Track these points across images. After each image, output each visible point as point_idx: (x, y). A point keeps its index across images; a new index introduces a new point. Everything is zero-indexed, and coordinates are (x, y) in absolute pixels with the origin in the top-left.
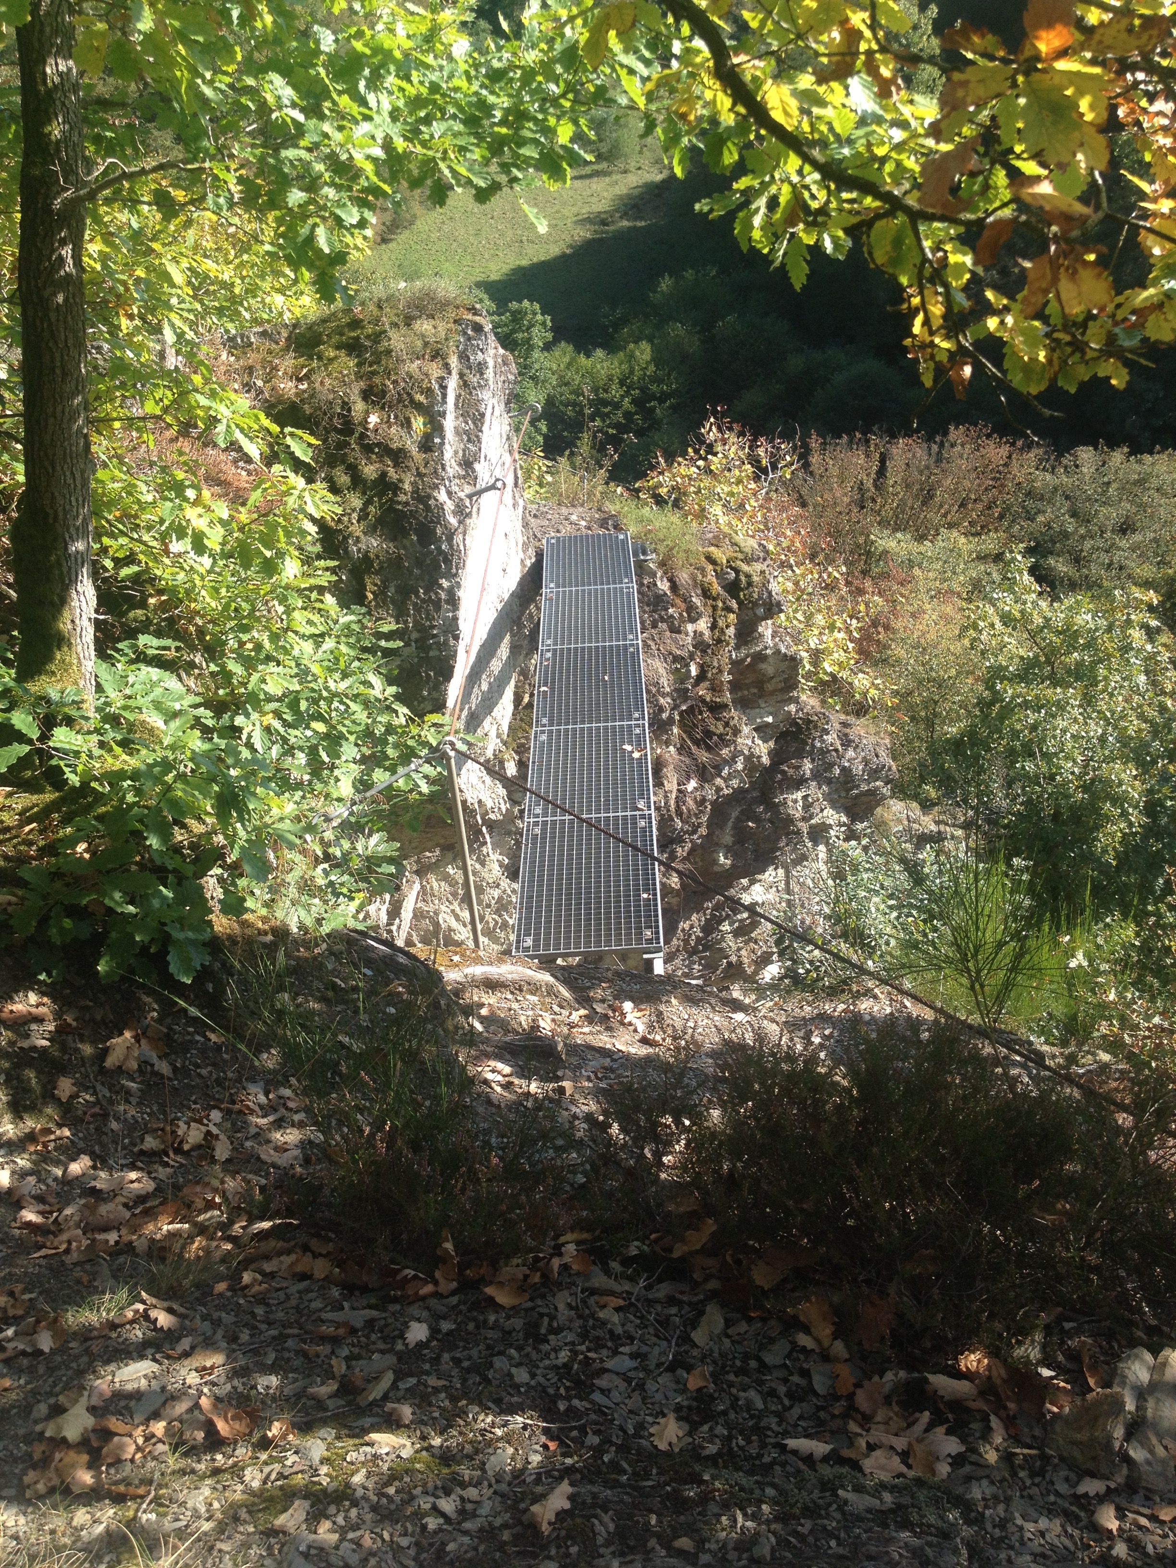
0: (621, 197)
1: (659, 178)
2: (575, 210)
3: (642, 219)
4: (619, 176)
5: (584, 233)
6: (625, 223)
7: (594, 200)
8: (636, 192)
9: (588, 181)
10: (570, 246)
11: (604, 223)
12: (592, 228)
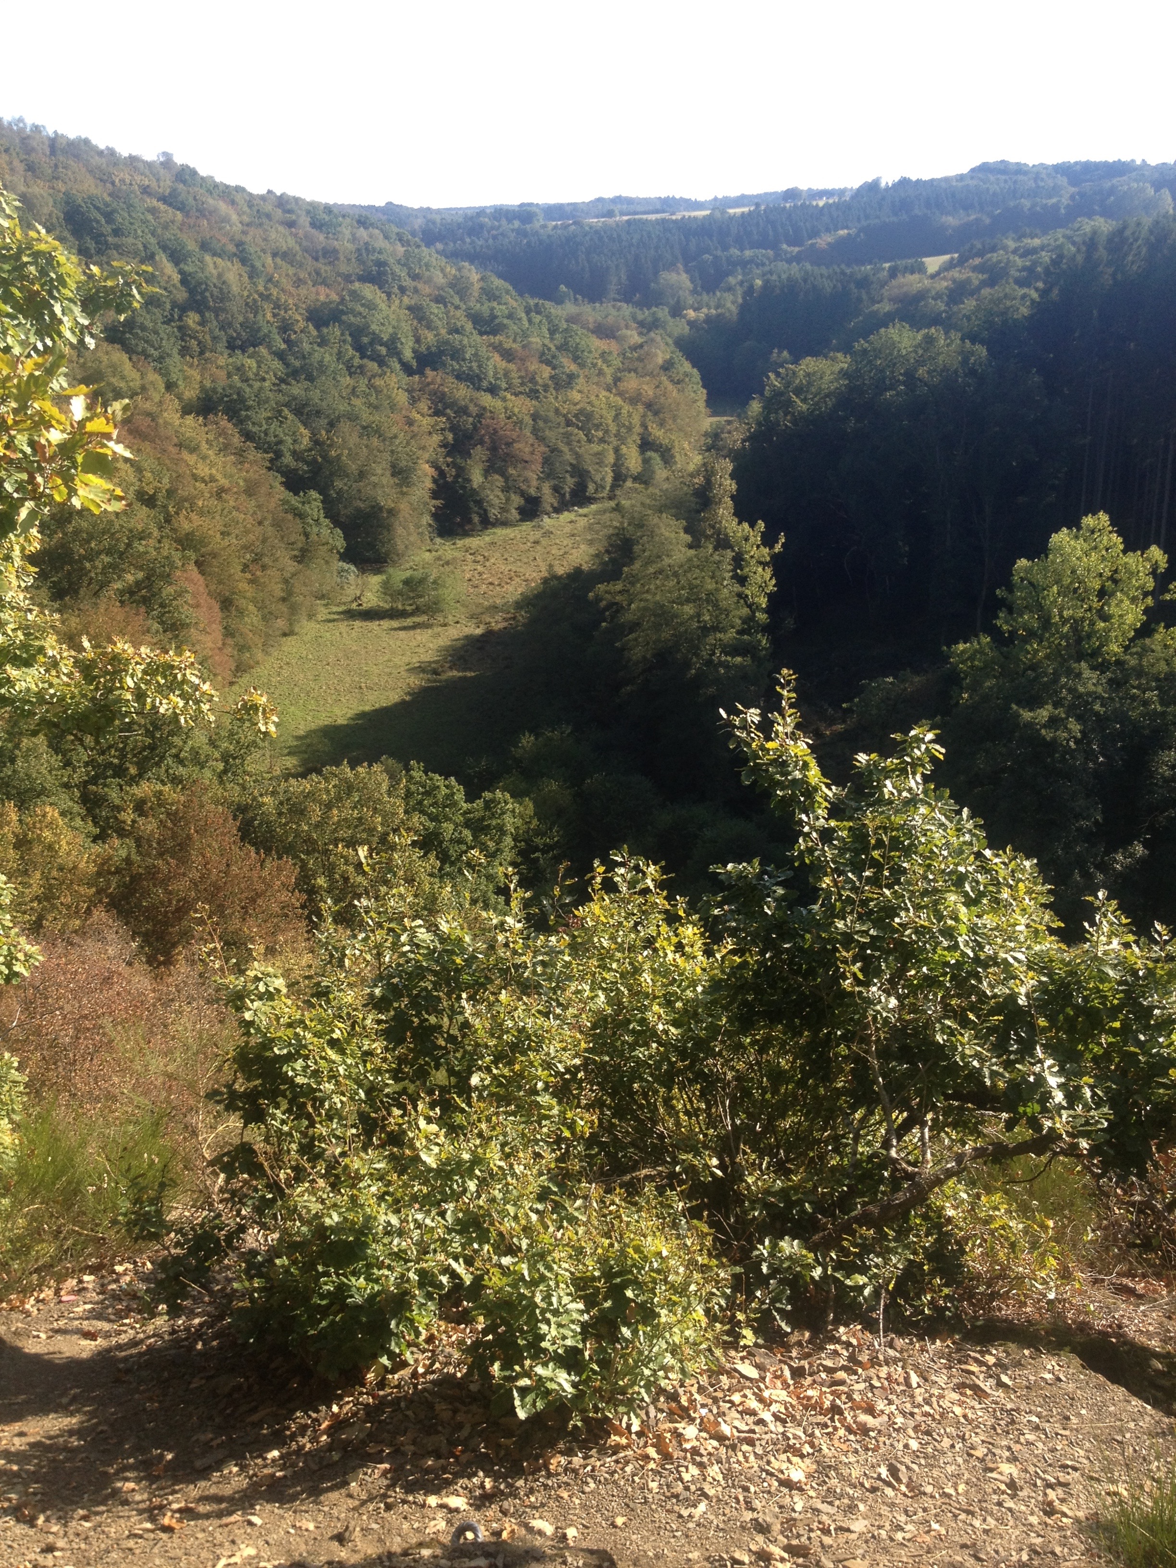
0: (446, 649)
1: (479, 631)
2: (406, 659)
3: (470, 670)
4: (440, 629)
5: (416, 681)
6: (455, 673)
7: (422, 650)
8: (459, 644)
9: (412, 632)
10: (408, 693)
11: (435, 672)
12: (426, 676)
